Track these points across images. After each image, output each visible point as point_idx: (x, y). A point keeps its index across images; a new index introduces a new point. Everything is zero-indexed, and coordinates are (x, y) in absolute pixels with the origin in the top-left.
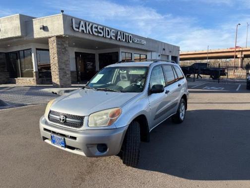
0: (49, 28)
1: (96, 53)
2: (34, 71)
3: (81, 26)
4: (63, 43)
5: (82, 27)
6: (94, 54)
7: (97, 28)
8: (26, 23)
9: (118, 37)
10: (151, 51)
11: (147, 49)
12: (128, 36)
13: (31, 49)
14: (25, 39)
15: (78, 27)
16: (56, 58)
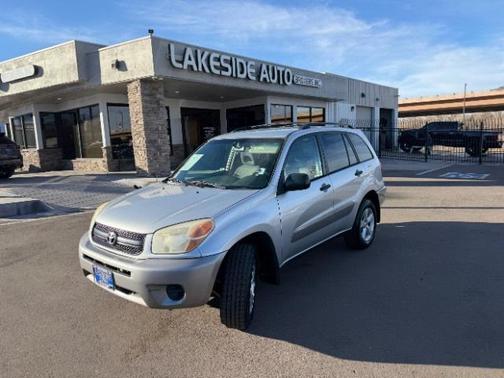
0: (128, 64)
1: (222, 107)
2: (105, 146)
3: (187, 58)
4: (154, 92)
5: (190, 59)
6: (218, 111)
7: (219, 60)
8: (88, 57)
9: (263, 76)
10: (335, 101)
11: (324, 96)
12: (283, 72)
13: (98, 105)
14: (85, 87)
15: (180, 59)
16: (141, 122)
